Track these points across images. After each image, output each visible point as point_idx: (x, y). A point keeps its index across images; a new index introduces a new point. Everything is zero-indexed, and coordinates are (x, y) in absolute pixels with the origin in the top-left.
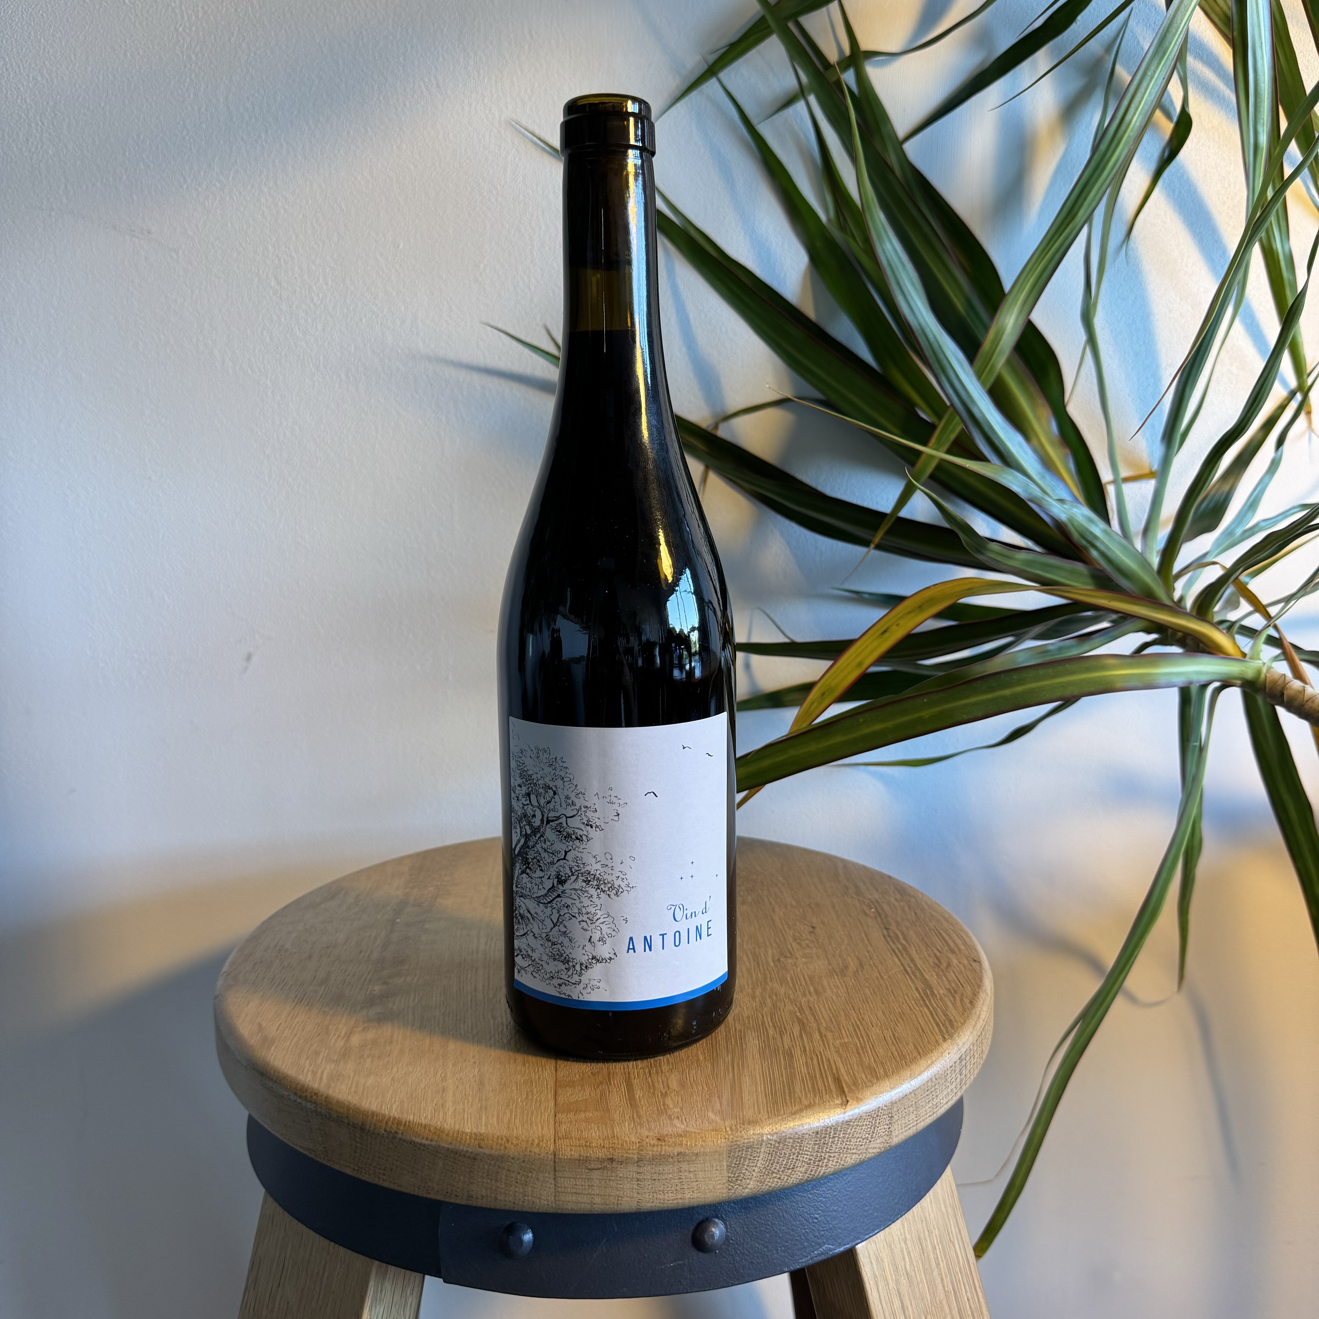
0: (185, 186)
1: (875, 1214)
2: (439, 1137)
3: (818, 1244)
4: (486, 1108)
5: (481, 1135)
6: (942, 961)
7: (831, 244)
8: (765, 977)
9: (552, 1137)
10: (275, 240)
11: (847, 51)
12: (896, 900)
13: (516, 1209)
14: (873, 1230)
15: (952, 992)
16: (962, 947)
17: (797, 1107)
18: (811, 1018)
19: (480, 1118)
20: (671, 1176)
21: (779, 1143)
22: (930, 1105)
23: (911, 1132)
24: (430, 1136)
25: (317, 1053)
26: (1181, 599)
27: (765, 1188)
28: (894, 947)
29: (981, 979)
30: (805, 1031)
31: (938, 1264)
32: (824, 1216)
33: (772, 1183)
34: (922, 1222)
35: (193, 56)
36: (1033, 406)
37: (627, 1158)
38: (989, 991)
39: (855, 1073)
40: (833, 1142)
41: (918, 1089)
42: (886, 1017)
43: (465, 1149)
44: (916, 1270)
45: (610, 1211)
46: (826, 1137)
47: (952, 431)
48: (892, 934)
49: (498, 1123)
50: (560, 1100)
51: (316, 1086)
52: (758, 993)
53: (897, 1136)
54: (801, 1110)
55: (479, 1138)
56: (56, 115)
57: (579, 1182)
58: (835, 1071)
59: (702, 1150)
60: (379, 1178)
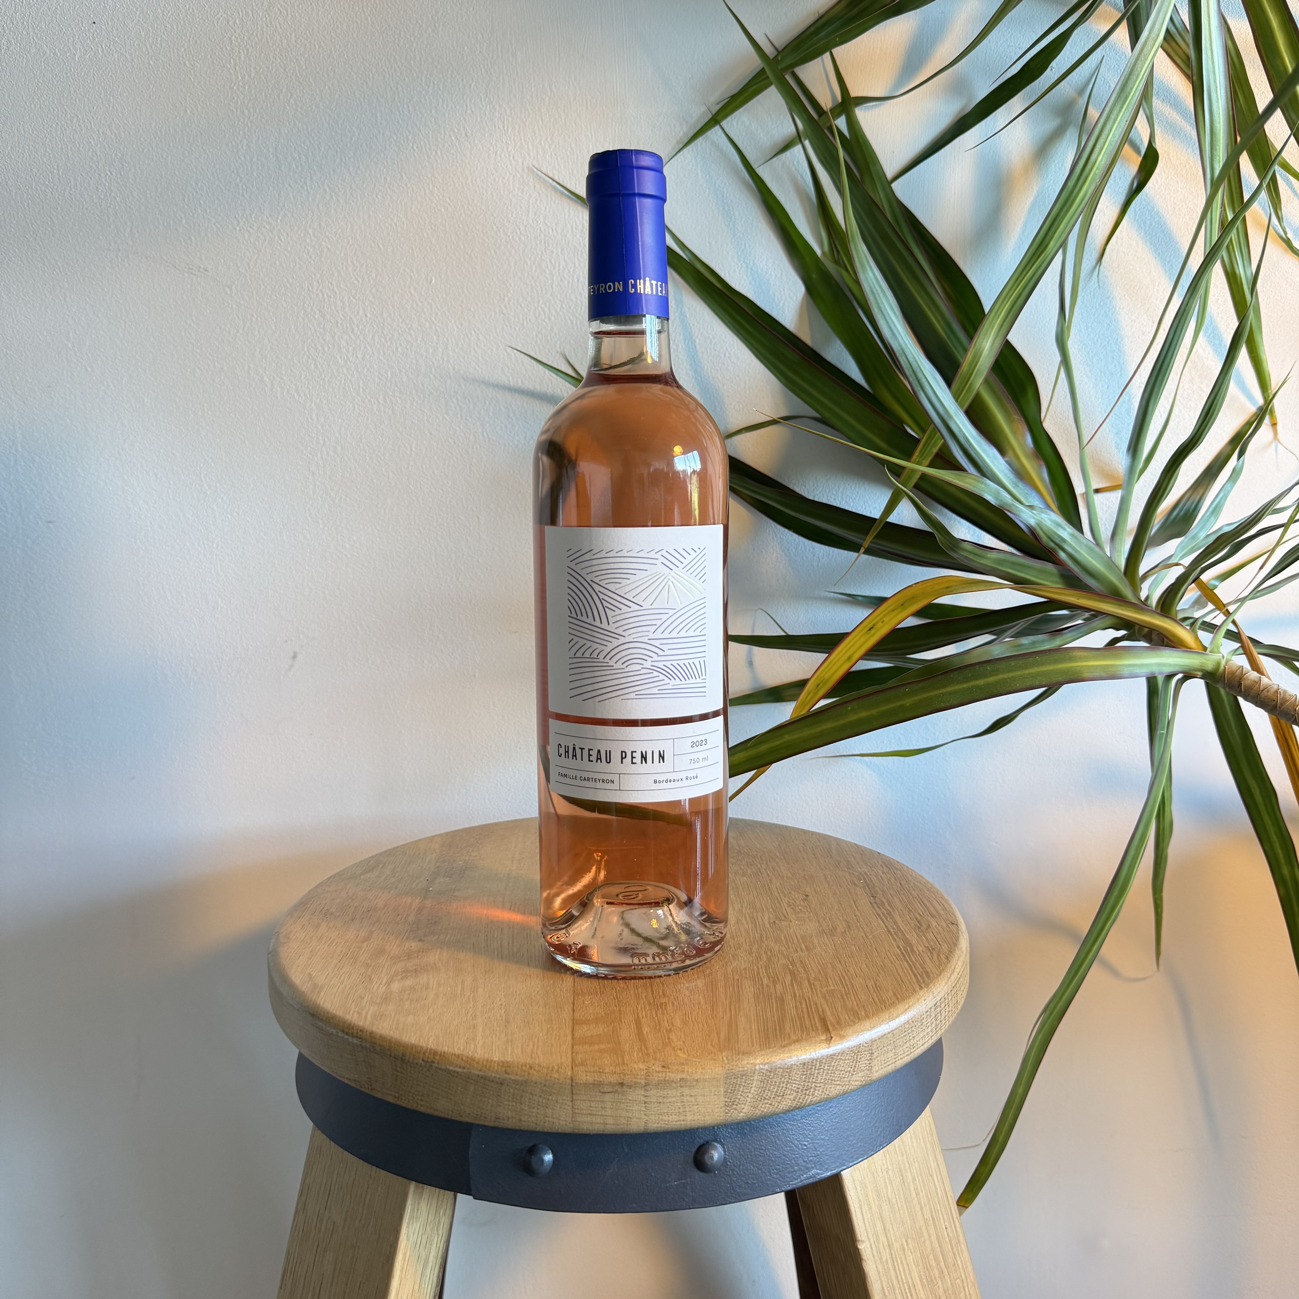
0: (238, 228)
1: (859, 1144)
2: (470, 1064)
3: (808, 1168)
4: (512, 1041)
5: (507, 1062)
6: (923, 924)
7: (826, 276)
8: (761, 936)
9: (570, 1064)
10: (319, 276)
11: (840, 100)
12: (883, 872)
13: (538, 1129)
14: (857, 1158)
15: (931, 950)
16: (942, 912)
17: (787, 1042)
18: (801, 969)
19: (506, 1049)
20: (674, 1099)
21: (770, 1072)
22: (908, 1045)
23: (890, 1069)
24: (463, 1064)
25: (362, 998)
26: (1147, 598)
27: (758, 1113)
28: (880, 913)
29: (957, 939)
30: (796, 981)
31: (917, 1194)
32: (813, 1143)
33: (765, 1108)
34: (903, 1155)
35: (246, 112)
36: (1010, 421)
37: (636, 1083)
38: (964, 949)
39: (840, 1014)
40: (818, 1073)
41: (896, 1029)
42: (869, 969)
43: (493, 1075)
44: (897, 1197)
45: (620, 1131)
46: (811, 1069)
47: (934, 445)
48: (878, 901)
49: (522, 1053)
50: (577, 1035)
51: (361, 1024)
52: (754, 950)
53: (877, 1071)
54: (790, 1044)
55: (506, 1066)
56: (123, 165)
57: (593, 1104)
58: (821, 1013)
59: (702, 1076)
60: (417, 1103)
